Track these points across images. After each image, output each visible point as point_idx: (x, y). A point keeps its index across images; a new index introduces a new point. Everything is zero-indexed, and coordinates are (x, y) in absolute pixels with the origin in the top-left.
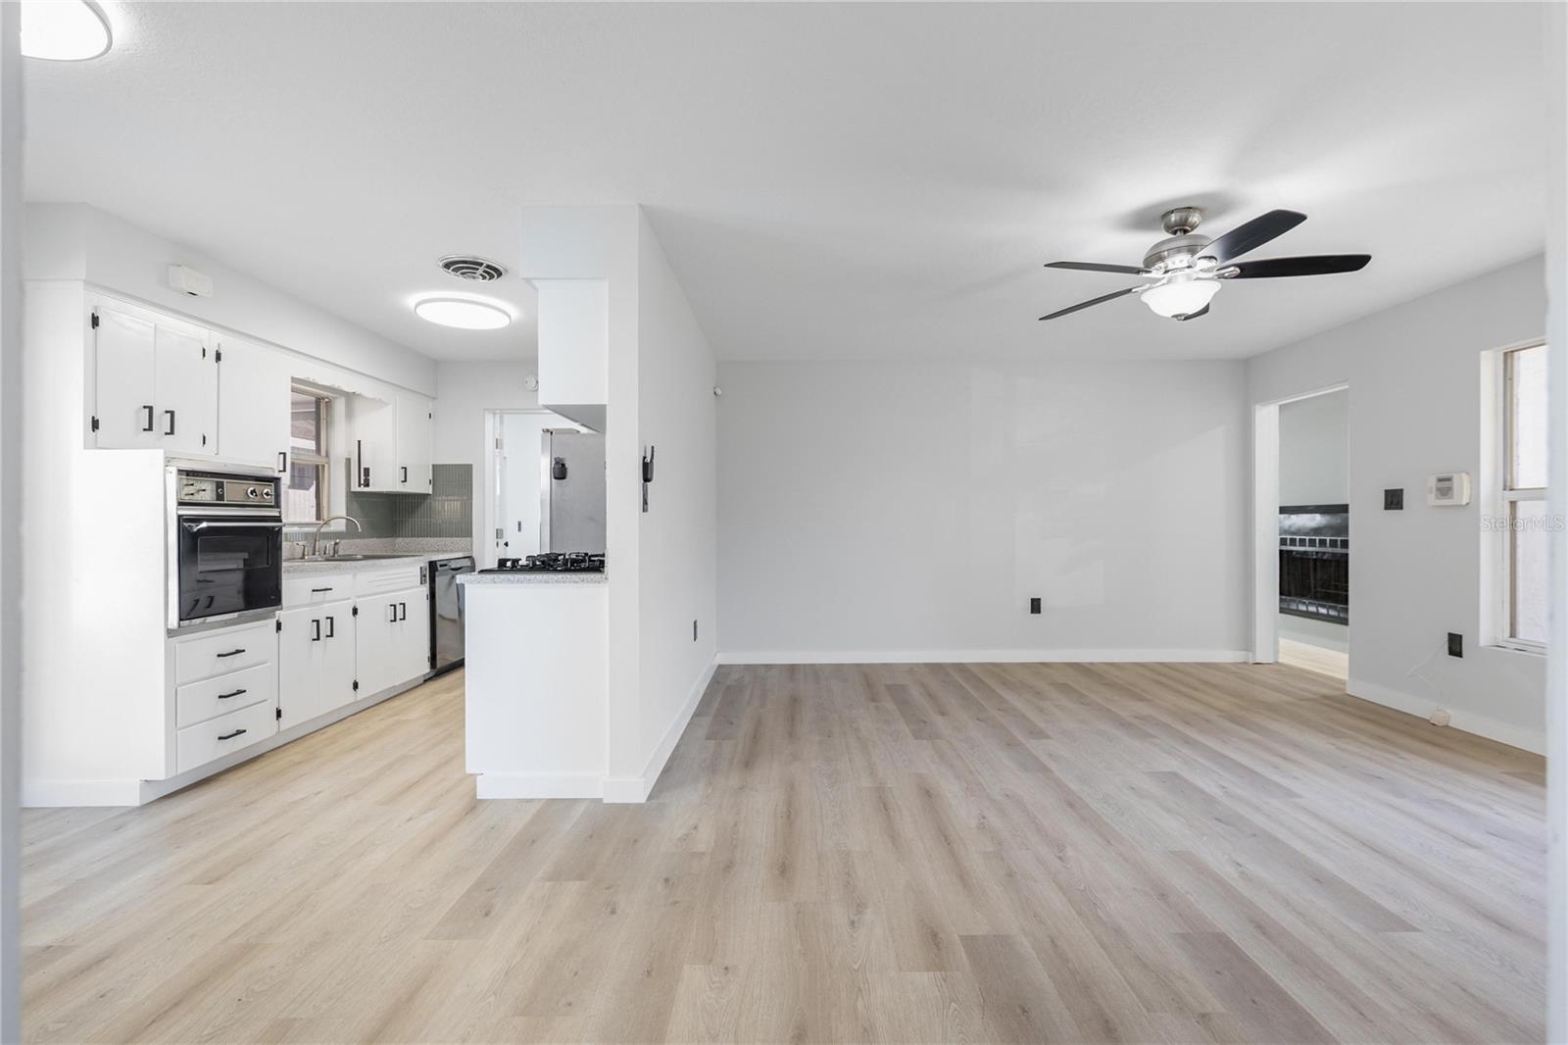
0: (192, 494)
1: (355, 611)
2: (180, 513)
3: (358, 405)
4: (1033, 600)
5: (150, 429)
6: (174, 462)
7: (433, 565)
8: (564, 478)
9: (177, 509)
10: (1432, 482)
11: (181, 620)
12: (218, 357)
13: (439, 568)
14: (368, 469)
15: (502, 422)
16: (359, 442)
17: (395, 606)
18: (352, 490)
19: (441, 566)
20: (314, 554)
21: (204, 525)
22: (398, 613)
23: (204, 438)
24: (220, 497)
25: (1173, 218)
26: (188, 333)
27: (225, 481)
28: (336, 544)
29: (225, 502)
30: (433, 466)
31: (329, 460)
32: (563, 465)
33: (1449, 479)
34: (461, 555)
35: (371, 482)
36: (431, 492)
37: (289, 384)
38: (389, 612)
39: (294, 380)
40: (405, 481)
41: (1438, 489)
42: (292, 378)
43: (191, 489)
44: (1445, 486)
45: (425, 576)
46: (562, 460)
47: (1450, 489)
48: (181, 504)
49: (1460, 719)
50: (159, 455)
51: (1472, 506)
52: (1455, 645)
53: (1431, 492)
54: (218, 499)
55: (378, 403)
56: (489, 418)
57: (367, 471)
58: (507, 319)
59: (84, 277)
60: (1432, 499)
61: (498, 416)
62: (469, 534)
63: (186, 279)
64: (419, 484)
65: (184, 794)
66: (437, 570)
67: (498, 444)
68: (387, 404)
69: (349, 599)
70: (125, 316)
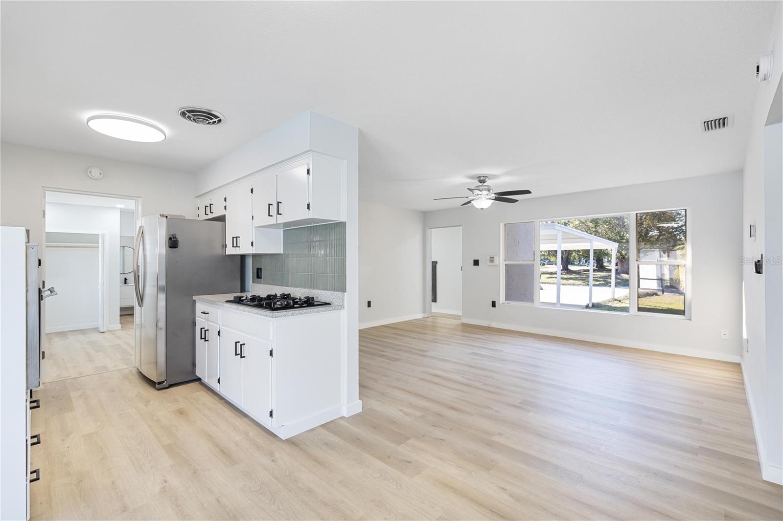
4: (368, 302)
10: (488, 258)
25: (482, 178)
33: (493, 258)
41: (490, 260)
44: (492, 259)
47: (493, 260)
49: (494, 325)
51: (498, 266)
52: (494, 304)
53: (488, 261)
60: (488, 263)
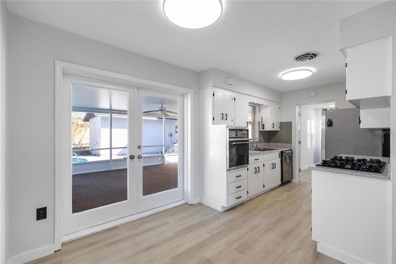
0: (231, 135)
1: (264, 165)
2: (229, 140)
3: (262, 107)
5: (223, 119)
6: (228, 127)
7: (282, 152)
8: (331, 126)
9: (229, 139)
11: (229, 167)
12: (235, 100)
13: (284, 153)
14: (264, 124)
15: (301, 108)
16: (262, 117)
17: (273, 164)
18: (260, 130)
19: (284, 152)
20: (252, 148)
21: (234, 143)
22: (274, 166)
23: (232, 120)
24: (237, 135)
26: (229, 94)
27: (238, 131)
28: (257, 145)
29: (238, 137)
30: (280, 122)
31: (255, 123)
32: (331, 121)
34: (288, 149)
35: (265, 128)
36: (279, 130)
37: (248, 104)
38: (271, 165)
39: (250, 103)
40: (274, 127)
42: (249, 102)
43: (231, 134)
45: (280, 155)
46: (331, 119)
48: (229, 138)
50: (225, 126)
54: (236, 136)
55: (268, 106)
56: (297, 107)
57: (264, 125)
58: (312, 73)
59: (212, 85)
61: (299, 106)
62: (291, 142)
63: (230, 81)
64: (277, 128)
65: (230, 211)
66: (283, 154)
67: (300, 115)
68: (269, 106)
69: (262, 162)
70: (219, 93)
